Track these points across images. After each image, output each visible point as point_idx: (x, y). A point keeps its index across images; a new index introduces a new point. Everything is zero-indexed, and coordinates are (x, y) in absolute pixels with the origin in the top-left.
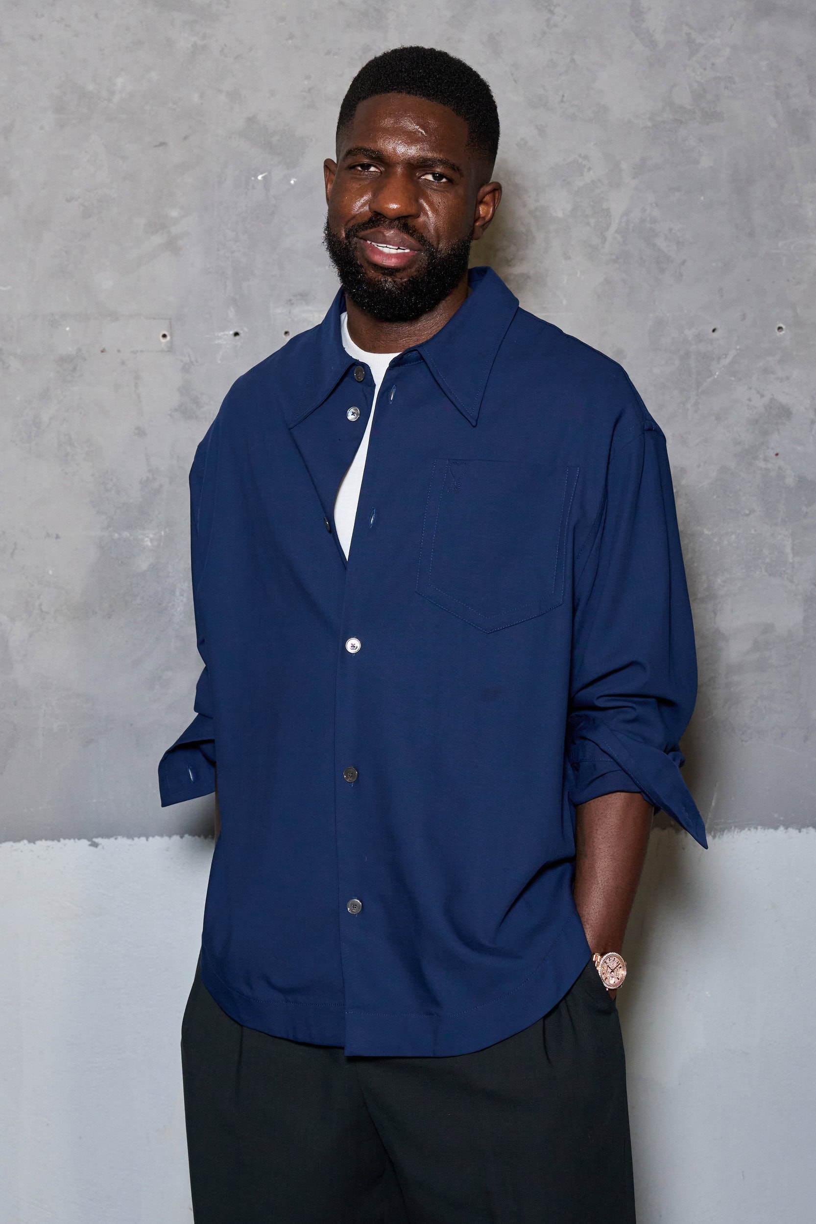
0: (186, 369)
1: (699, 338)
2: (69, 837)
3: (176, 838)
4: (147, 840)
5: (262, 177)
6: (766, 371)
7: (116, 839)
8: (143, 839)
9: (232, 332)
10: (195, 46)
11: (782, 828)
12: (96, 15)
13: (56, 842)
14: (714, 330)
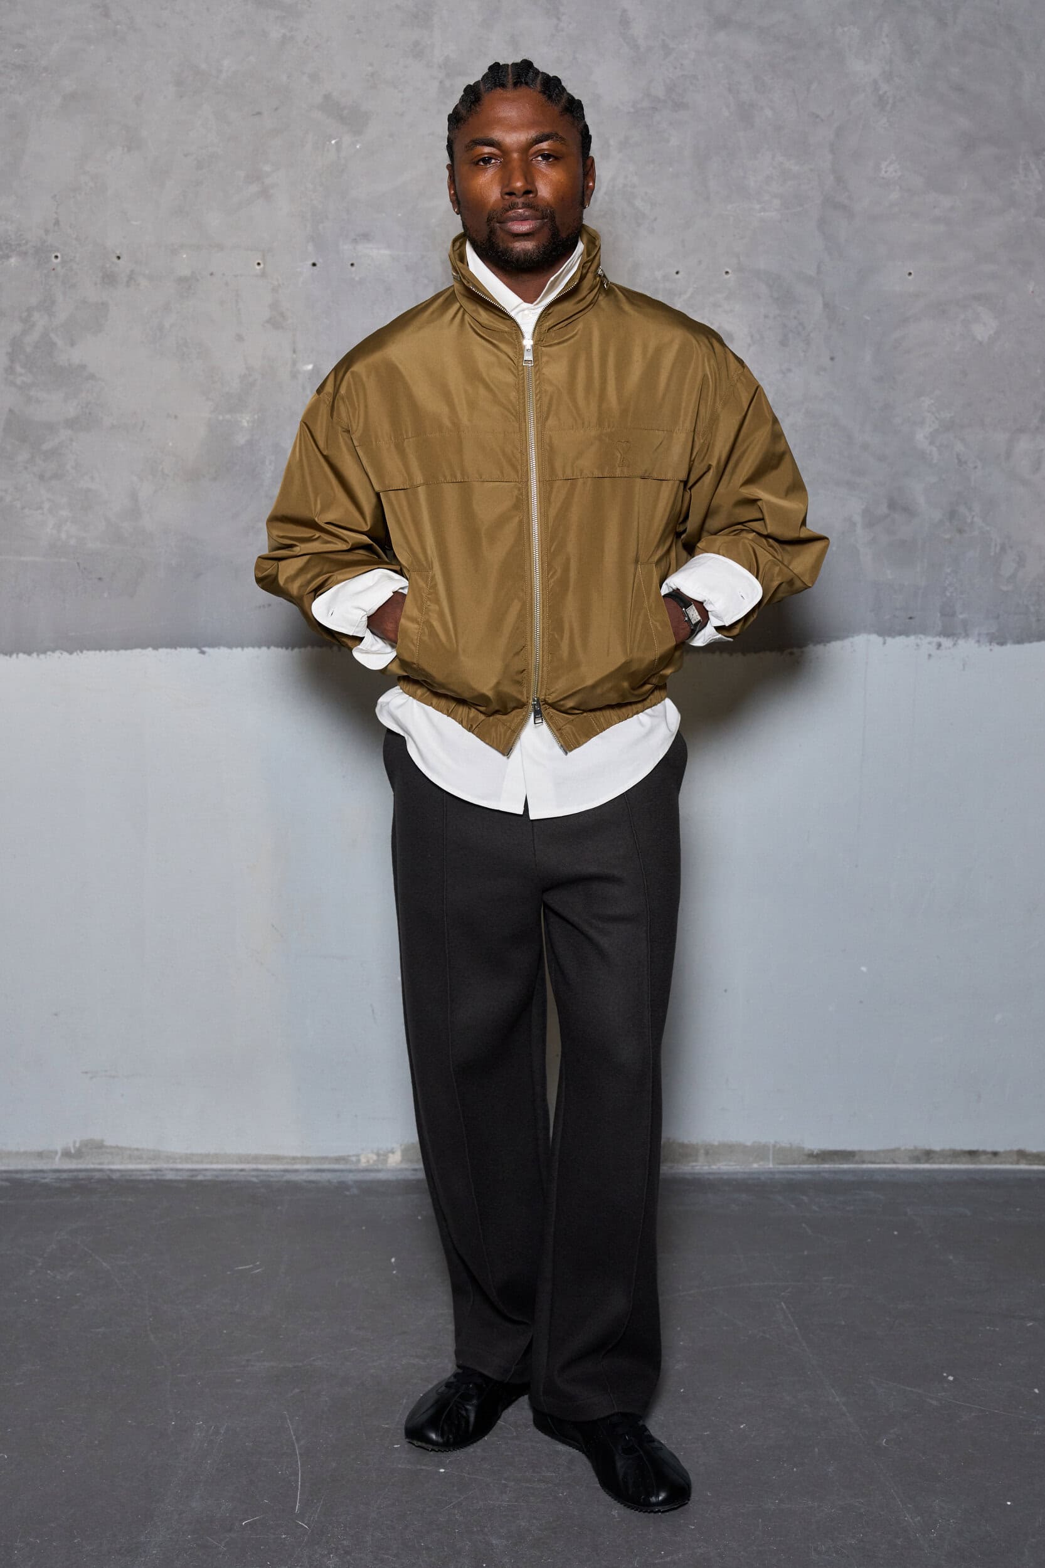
0: (275, 290)
1: (666, 278)
2: (182, 646)
3: (264, 649)
4: (243, 650)
5: (336, 143)
6: (716, 305)
7: (219, 648)
8: (239, 649)
9: (311, 262)
10: (284, 36)
11: (718, 653)
12: (208, 9)
13: (173, 650)
14: (677, 273)
